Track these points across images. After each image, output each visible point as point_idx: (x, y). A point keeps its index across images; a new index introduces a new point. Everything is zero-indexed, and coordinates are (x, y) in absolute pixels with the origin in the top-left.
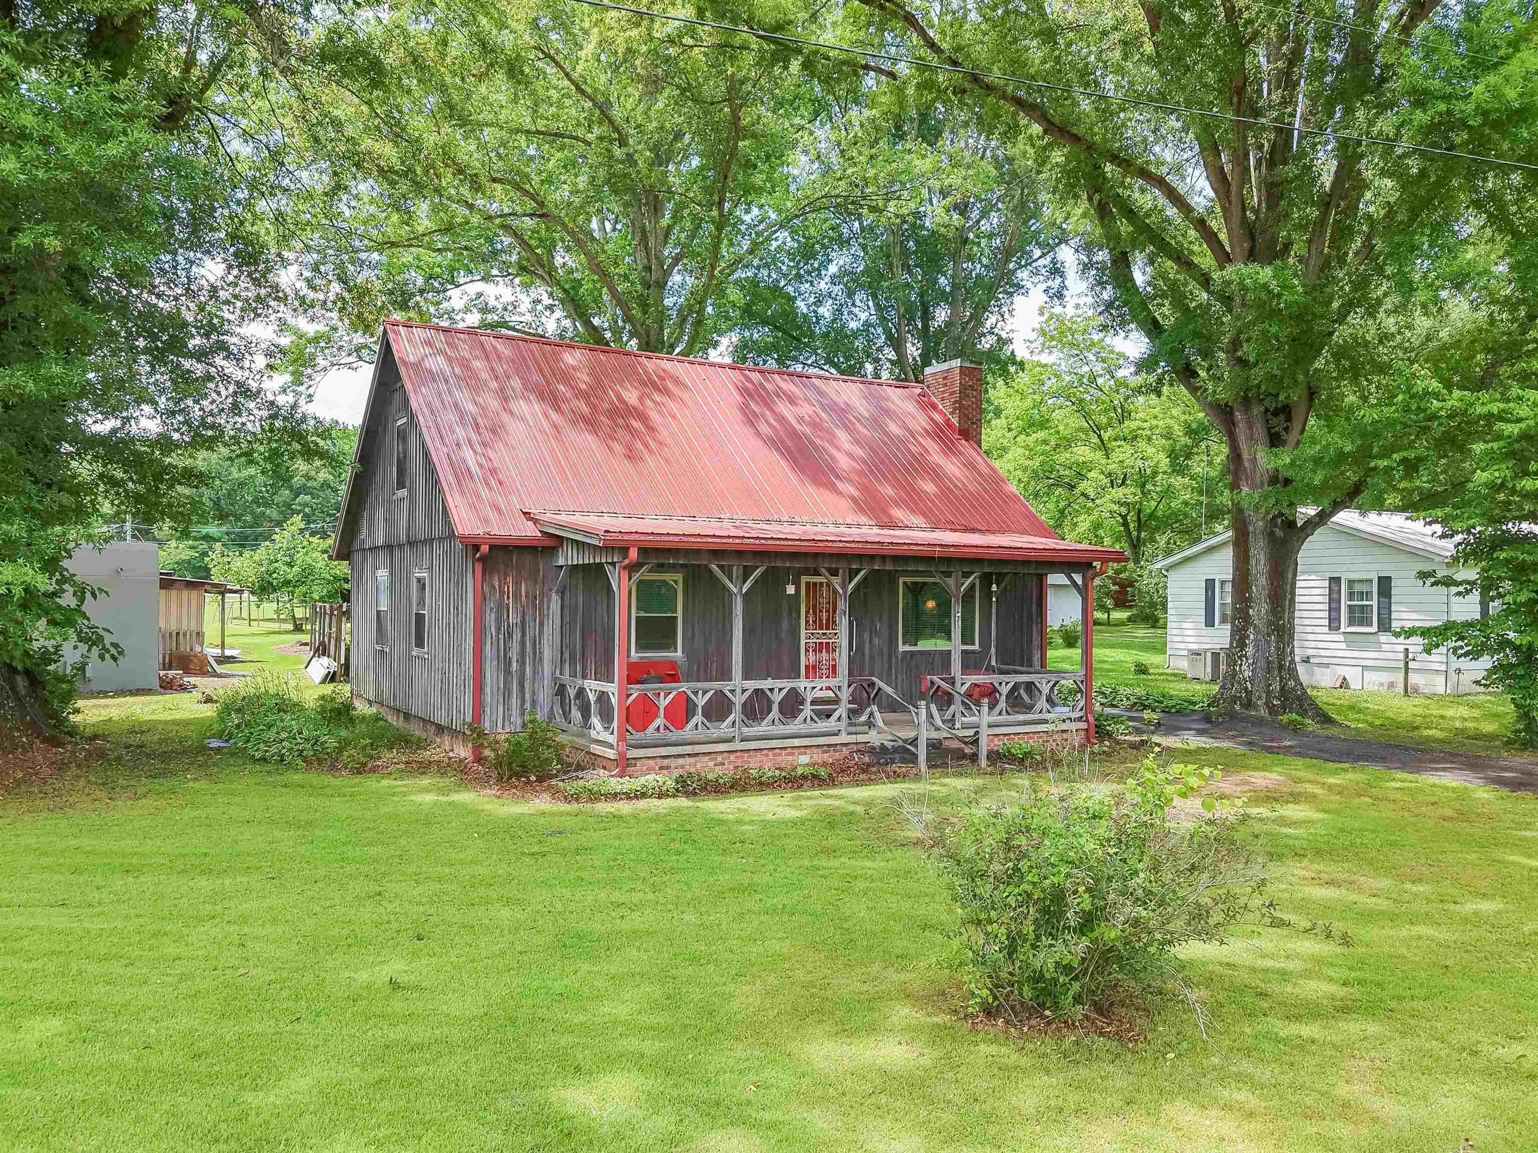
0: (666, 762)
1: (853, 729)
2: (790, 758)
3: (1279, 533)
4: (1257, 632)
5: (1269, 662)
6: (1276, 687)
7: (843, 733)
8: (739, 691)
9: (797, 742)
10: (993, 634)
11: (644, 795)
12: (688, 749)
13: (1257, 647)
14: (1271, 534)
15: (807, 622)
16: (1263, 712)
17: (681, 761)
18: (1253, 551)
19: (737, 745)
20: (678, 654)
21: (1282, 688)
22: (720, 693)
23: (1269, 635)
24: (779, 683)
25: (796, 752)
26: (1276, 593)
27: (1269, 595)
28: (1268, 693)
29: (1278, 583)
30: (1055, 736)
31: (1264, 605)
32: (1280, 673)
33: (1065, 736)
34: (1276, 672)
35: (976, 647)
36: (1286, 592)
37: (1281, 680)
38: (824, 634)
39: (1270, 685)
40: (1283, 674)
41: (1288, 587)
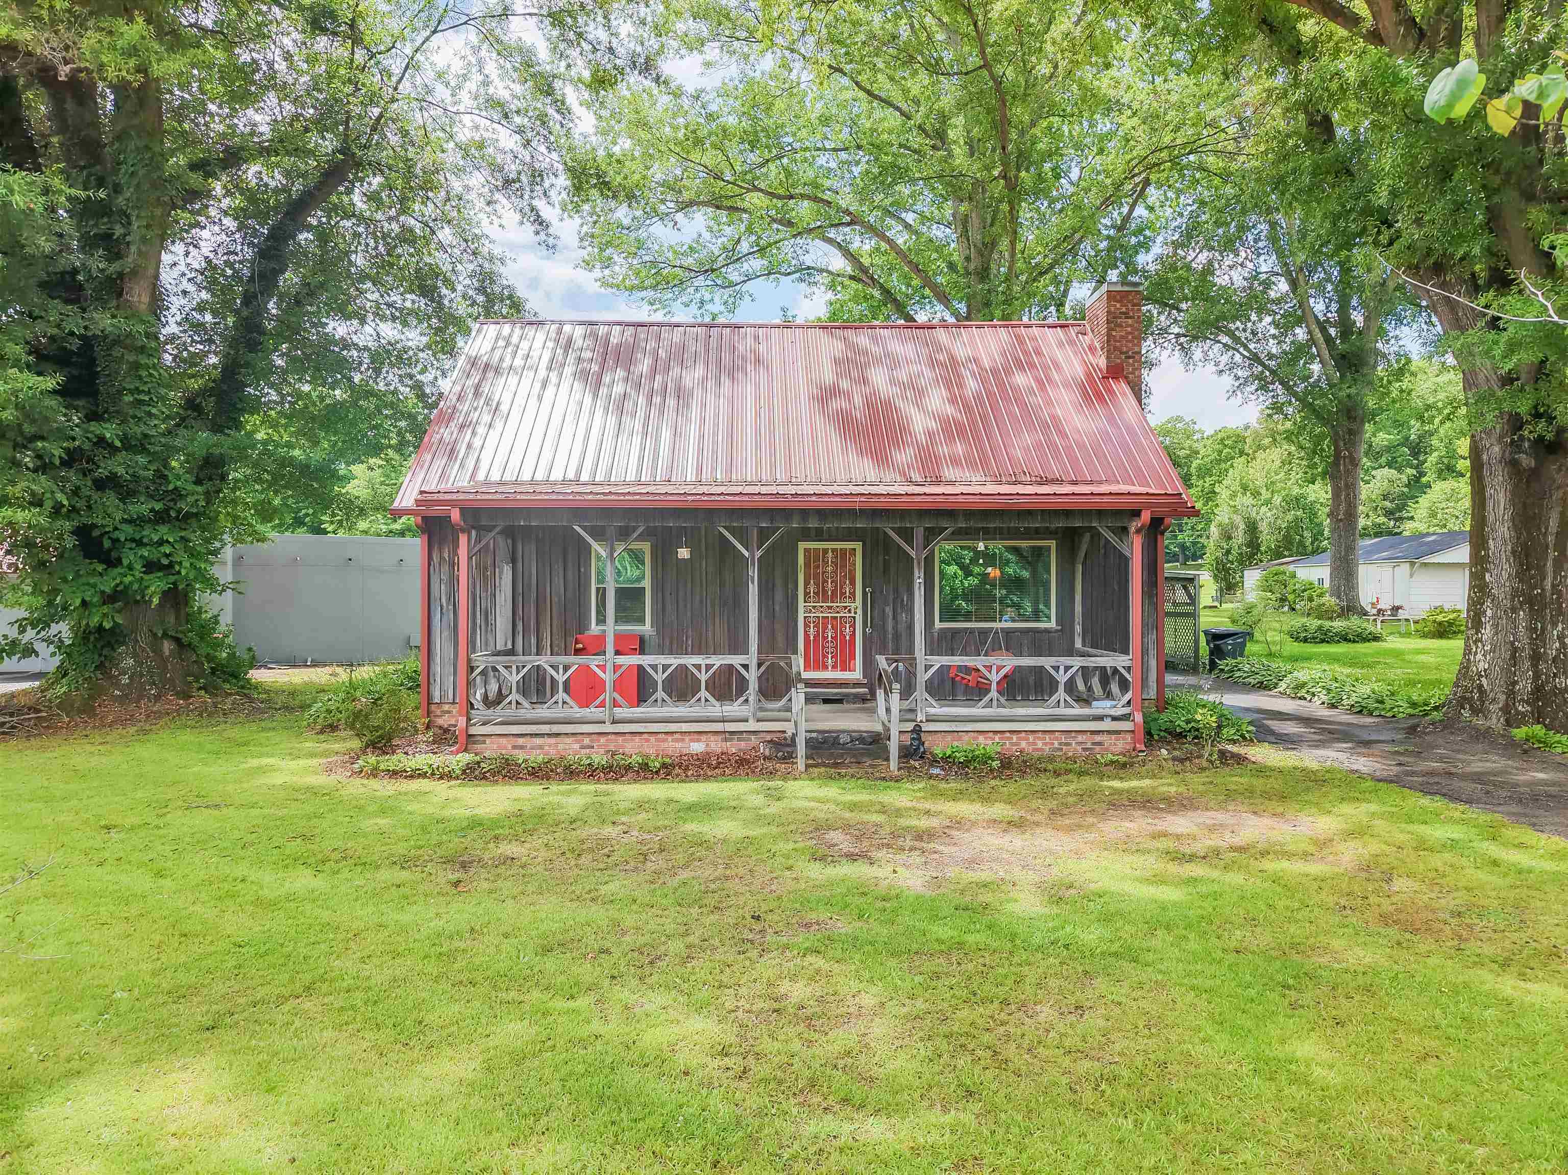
0: (521, 741)
1: (761, 714)
2: (677, 745)
3: (1527, 461)
4: (1497, 605)
5: (1515, 650)
6: (1525, 685)
7: (751, 721)
8: (609, 667)
9: (685, 727)
11: (424, 775)
12: (545, 729)
13: (1496, 626)
14: (1513, 464)
16: (1495, 722)
17: (538, 741)
18: (1489, 491)
19: (608, 728)
20: (647, 628)
21: (1538, 690)
22: (585, 669)
23: (1514, 610)
24: (662, 660)
25: (687, 738)
26: (1525, 547)
27: (1514, 552)
28: (1511, 694)
29: (1529, 533)
30: (1080, 738)
31: (1506, 566)
32: (1535, 665)
33: (1098, 738)
34: (1527, 664)
35: (1053, 624)
36: (1547, 547)
37: (1537, 676)
38: (830, 608)
39: (1515, 683)
40: (1542, 666)
41: (1551, 539)
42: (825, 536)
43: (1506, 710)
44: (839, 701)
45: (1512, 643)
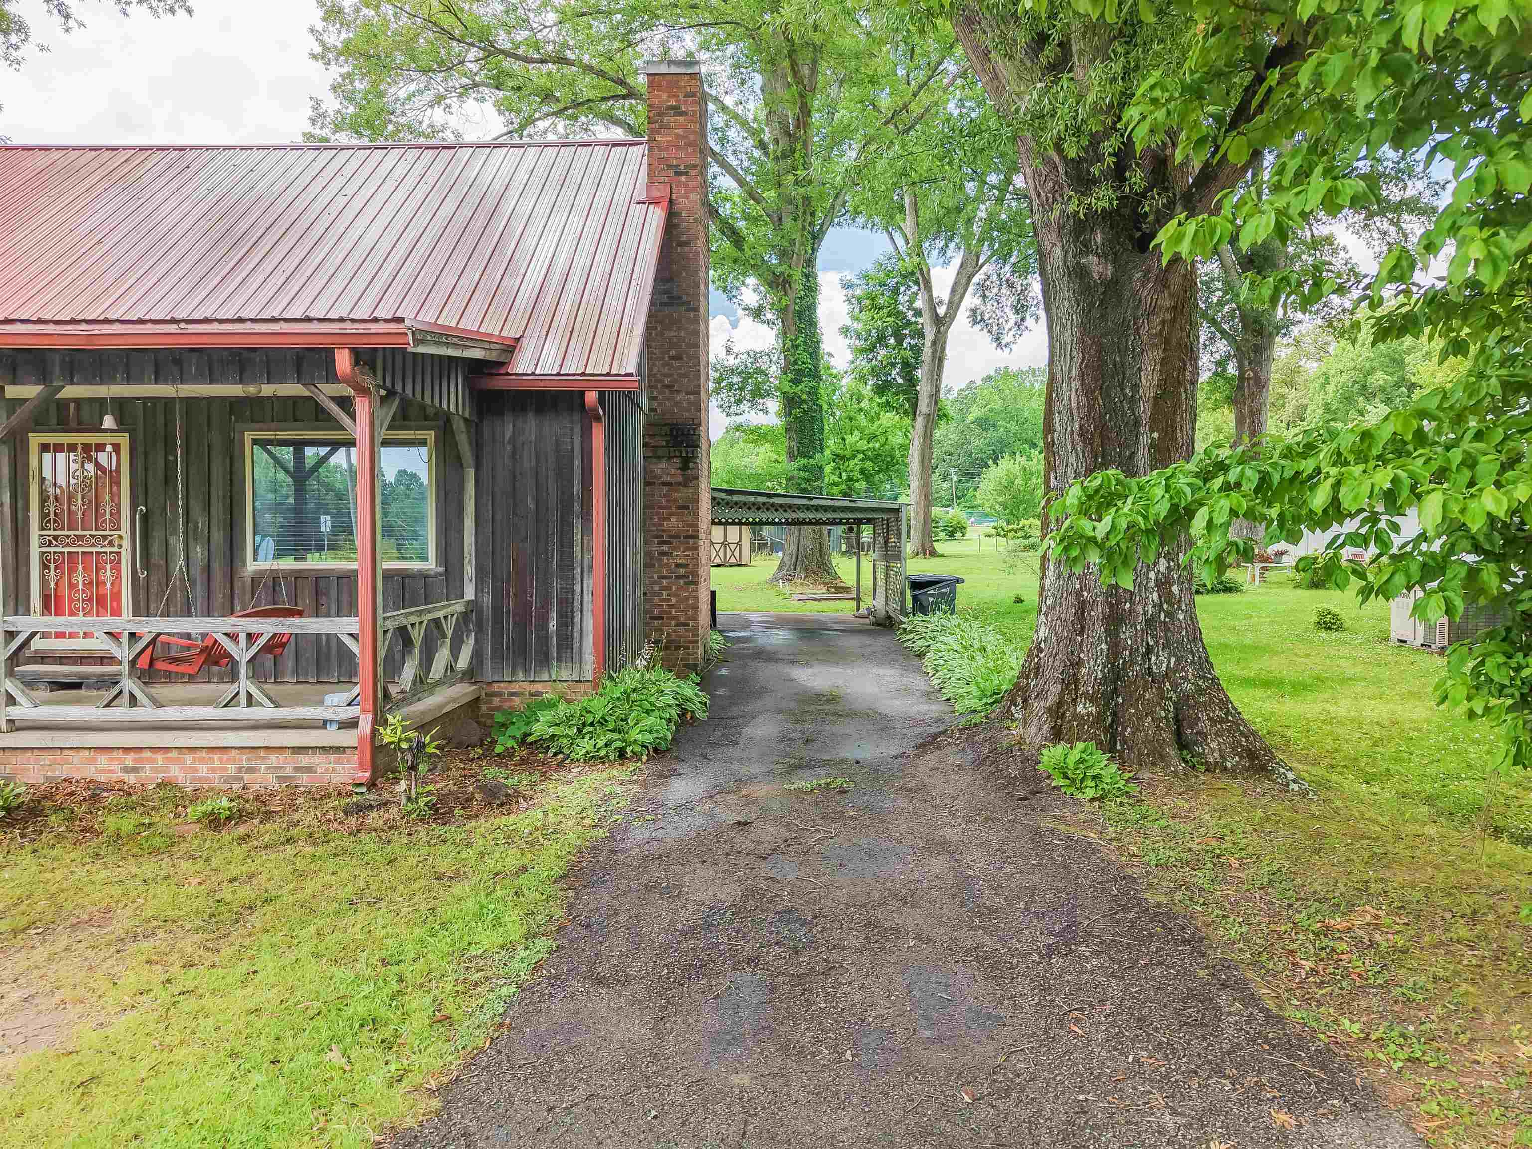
10: (469, 538)
14: (1079, 273)
15: (44, 516)
26: (1103, 429)
27: (1083, 432)
28: (1071, 682)
29: (1106, 396)
30: (274, 759)
31: (1072, 459)
32: (1112, 635)
33: (305, 760)
34: (1100, 630)
35: (431, 564)
36: (1137, 423)
37: (1115, 648)
38: (80, 538)
39: (1079, 663)
40: (1126, 635)
41: (1144, 410)
42: (73, 424)
43: (1057, 711)
44: (77, 686)
45: (1079, 594)
